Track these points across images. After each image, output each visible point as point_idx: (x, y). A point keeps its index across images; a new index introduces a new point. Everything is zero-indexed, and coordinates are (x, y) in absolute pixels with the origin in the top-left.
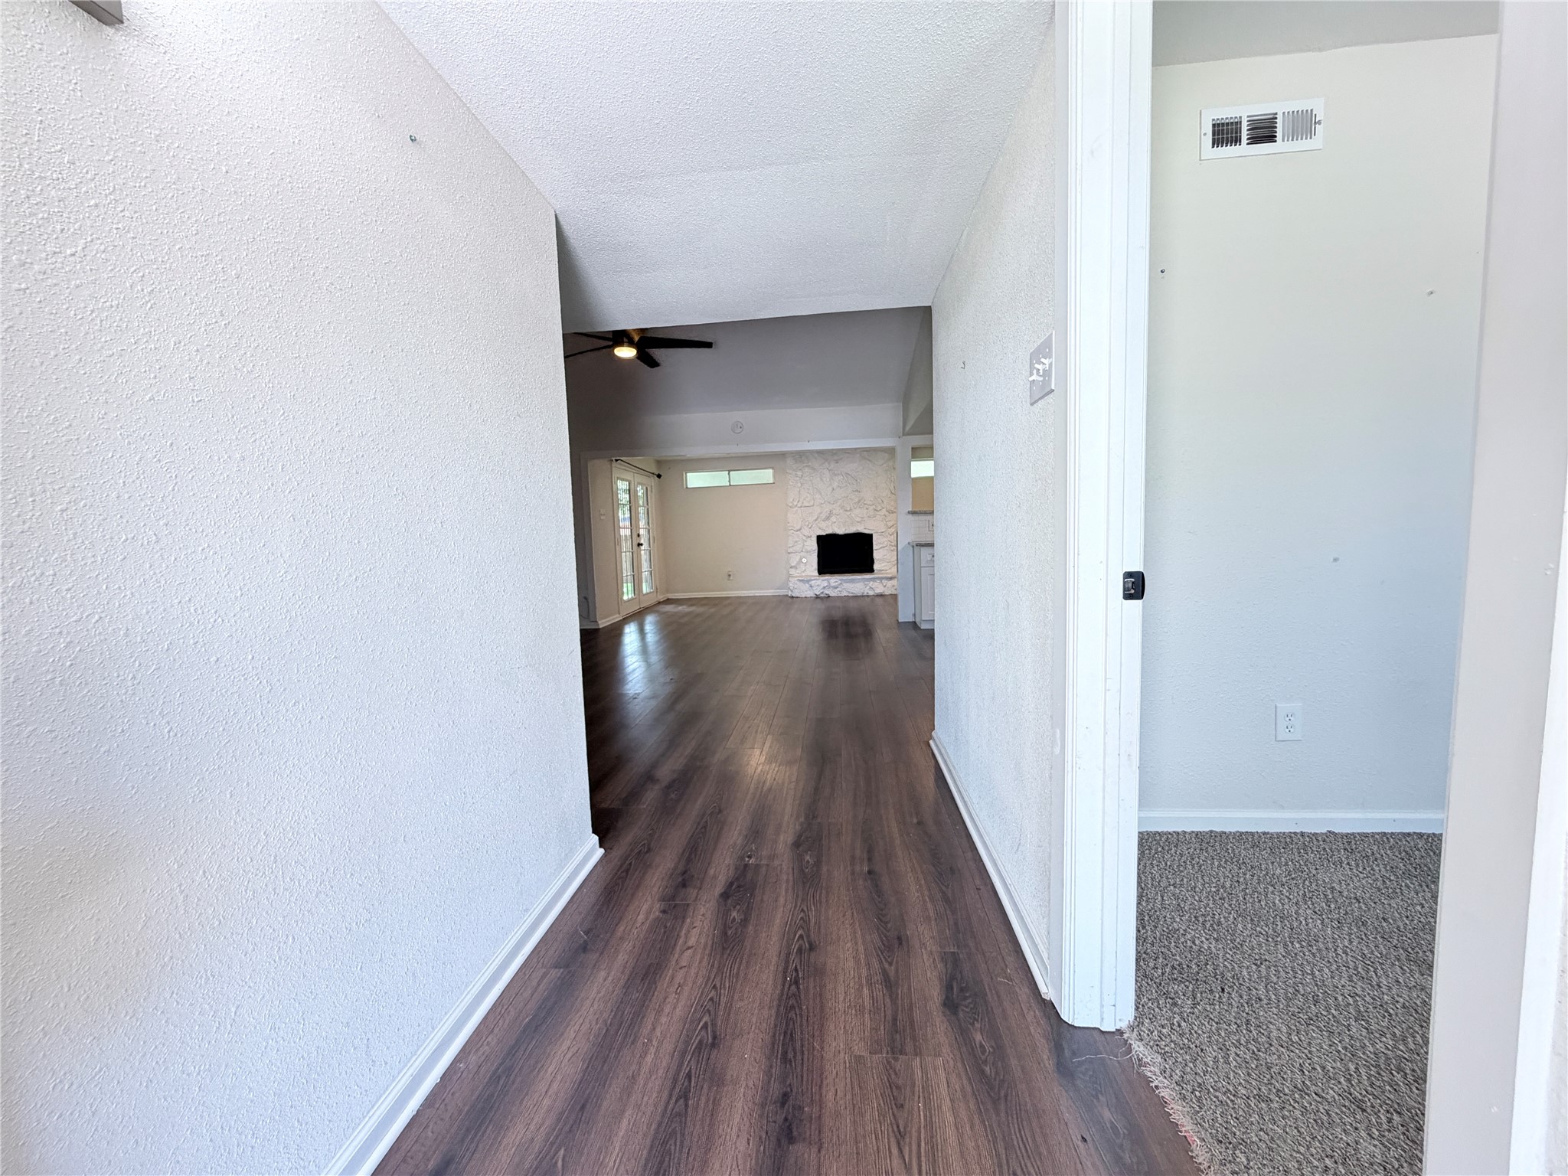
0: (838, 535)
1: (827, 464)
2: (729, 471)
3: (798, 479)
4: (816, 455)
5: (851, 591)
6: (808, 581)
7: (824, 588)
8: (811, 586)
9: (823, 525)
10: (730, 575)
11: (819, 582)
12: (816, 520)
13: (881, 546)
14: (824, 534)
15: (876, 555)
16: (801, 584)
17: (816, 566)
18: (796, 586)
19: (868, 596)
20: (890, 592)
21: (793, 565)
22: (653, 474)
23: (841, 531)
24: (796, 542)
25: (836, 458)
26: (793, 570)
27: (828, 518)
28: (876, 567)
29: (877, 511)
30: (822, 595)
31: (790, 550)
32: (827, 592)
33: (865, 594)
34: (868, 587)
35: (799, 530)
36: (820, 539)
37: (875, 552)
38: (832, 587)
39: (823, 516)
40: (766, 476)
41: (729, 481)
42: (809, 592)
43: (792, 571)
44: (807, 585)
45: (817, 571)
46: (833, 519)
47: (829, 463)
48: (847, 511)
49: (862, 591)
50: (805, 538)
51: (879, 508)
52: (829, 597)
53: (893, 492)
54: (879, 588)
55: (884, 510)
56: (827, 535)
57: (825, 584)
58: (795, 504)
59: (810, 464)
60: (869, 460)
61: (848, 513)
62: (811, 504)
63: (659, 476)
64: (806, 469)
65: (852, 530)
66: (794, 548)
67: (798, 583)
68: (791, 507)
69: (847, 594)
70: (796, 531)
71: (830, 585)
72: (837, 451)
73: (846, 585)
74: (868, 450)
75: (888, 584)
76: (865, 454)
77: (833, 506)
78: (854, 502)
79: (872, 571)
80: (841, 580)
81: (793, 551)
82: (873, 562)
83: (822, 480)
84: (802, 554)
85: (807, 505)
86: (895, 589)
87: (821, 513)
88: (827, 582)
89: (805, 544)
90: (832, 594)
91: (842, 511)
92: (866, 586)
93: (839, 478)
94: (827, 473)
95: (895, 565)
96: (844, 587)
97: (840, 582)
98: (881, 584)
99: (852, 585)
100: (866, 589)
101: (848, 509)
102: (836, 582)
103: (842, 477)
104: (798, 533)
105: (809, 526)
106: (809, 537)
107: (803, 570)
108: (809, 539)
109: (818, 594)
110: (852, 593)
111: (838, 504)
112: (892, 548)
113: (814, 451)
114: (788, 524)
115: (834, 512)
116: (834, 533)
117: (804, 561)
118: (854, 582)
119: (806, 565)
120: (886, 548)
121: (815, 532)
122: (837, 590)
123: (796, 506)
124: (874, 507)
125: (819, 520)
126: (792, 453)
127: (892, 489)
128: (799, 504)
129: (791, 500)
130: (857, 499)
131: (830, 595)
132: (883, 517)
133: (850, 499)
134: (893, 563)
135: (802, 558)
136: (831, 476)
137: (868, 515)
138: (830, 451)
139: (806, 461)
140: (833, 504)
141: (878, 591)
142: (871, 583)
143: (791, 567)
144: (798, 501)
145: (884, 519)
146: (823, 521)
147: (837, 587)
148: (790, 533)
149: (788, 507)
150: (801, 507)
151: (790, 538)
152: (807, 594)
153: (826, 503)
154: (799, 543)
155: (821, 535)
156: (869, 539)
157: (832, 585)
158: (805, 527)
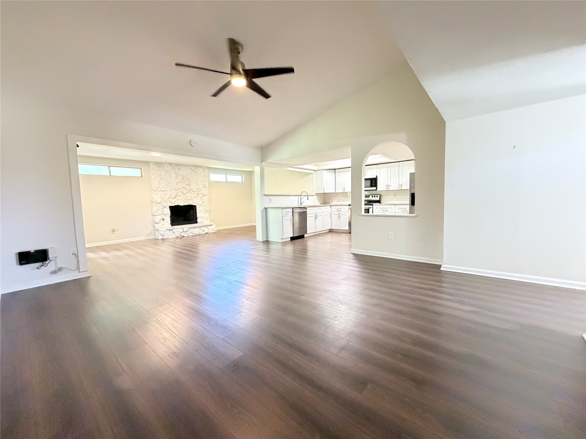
0: (180, 206)
1: (173, 170)
2: (109, 167)
3: (158, 176)
4: (168, 165)
5: (194, 233)
7: (181, 232)
8: (174, 232)
9: (173, 201)
10: (114, 231)
13: (201, 211)
14: (174, 205)
17: (170, 222)
18: (165, 233)
20: (211, 232)
21: (157, 222)
23: (182, 204)
24: (158, 210)
25: (178, 167)
26: (157, 224)
27: (175, 197)
28: (198, 220)
29: (198, 195)
31: (155, 214)
33: (201, 233)
34: (201, 230)
35: (160, 203)
36: (171, 208)
37: (198, 214)
39: (173, 196)
40: (135, 172)
44: (171, 232)
45: (171, 224)
46: (178, 197)
47: (175, 170)
48: (184, 194)
49: (199, 232)
50: (163, 207)
51: (199, 193)
53: (205, 186)
54: (206, 230)
55: (201, 194)
56: (175, 206)
58: (157, 189)
59: (164, 169)
60: (195, 171)
61: (185, 195)
62: (166, 189)
64: (162, 171)
65: (187, 204)
66: (157, 213)
67: (167, 231)
68: (154, 191)
69: (192, 234)
70: (158, 204)
71: (183, 231)
72: (179, 164)
73: (191, 230)
74: (194, 166)
75: (210, 228)
76: (193, 168)
77: (177, 191)
78: (188, 190)
79: (197, 222)
80: (189, 228)
81: (157, 215)
82: (196, 218)
83: (172, 178)
84: (162, 216)
85: (163, 190)
86: (213, 230)
87: (171, 195)
88: (182, 229)
89: (163, 210)
90: (185, 235)
91: (182, 194)
92: (200, 229)
93: (181, 178)
94: (174, 175)
95: (207, 219)
96: (190, 231)
97: (189, 229)
98: (207, 228)
99: (194, 230)
100: (200, 231)
101: (185, 193)
102: (187, 229)
103: (182, 178)
104: (159, 205)
105: (165, 201)
106: (165, 207)
107: (163, 225)
108: (165, 208)
109: (178, 236)
110: (194, 234)
111: (180, 190)
112: (205, 212)
113: (167, 163)
114: (153, 200)
115: (178, 194)
116: (178, 205)
117: (163, 219)
118: (195, 229)
119: (164, 222)
120: (203, 212)
121: (169, 204)
122: (187, 233)
123: (158, 190)
124: (197, 193)
125: (170, 198)
126: (154, 162)
127: (205, 185)
128: (159, 190)
129: (155, 187)
130: (189, 189)
131: (184, 236)
132: (201, 197)
133: (185, 188)
134: (206, 219)
135: (162, 218)
136: (176, 176)
137: (194, 196)
138: (175, 164)
139: (162, 167)
140: (177, 190)
141: (206, 232)
142: (203, 228)
143: (156, 223)
144: (159, 188)
145: (202, 199)
146: (172, 199)
147: (187, 232)
148: (154, 204)
149: (152, 191)
150: (160, 191)
151: (155, 207)
152: (172, 237)
153: (173, 190)
154: (159, 210)
155: (172, 206)
156: (194, 208)
157: (185, 230)
158: (163, 201)
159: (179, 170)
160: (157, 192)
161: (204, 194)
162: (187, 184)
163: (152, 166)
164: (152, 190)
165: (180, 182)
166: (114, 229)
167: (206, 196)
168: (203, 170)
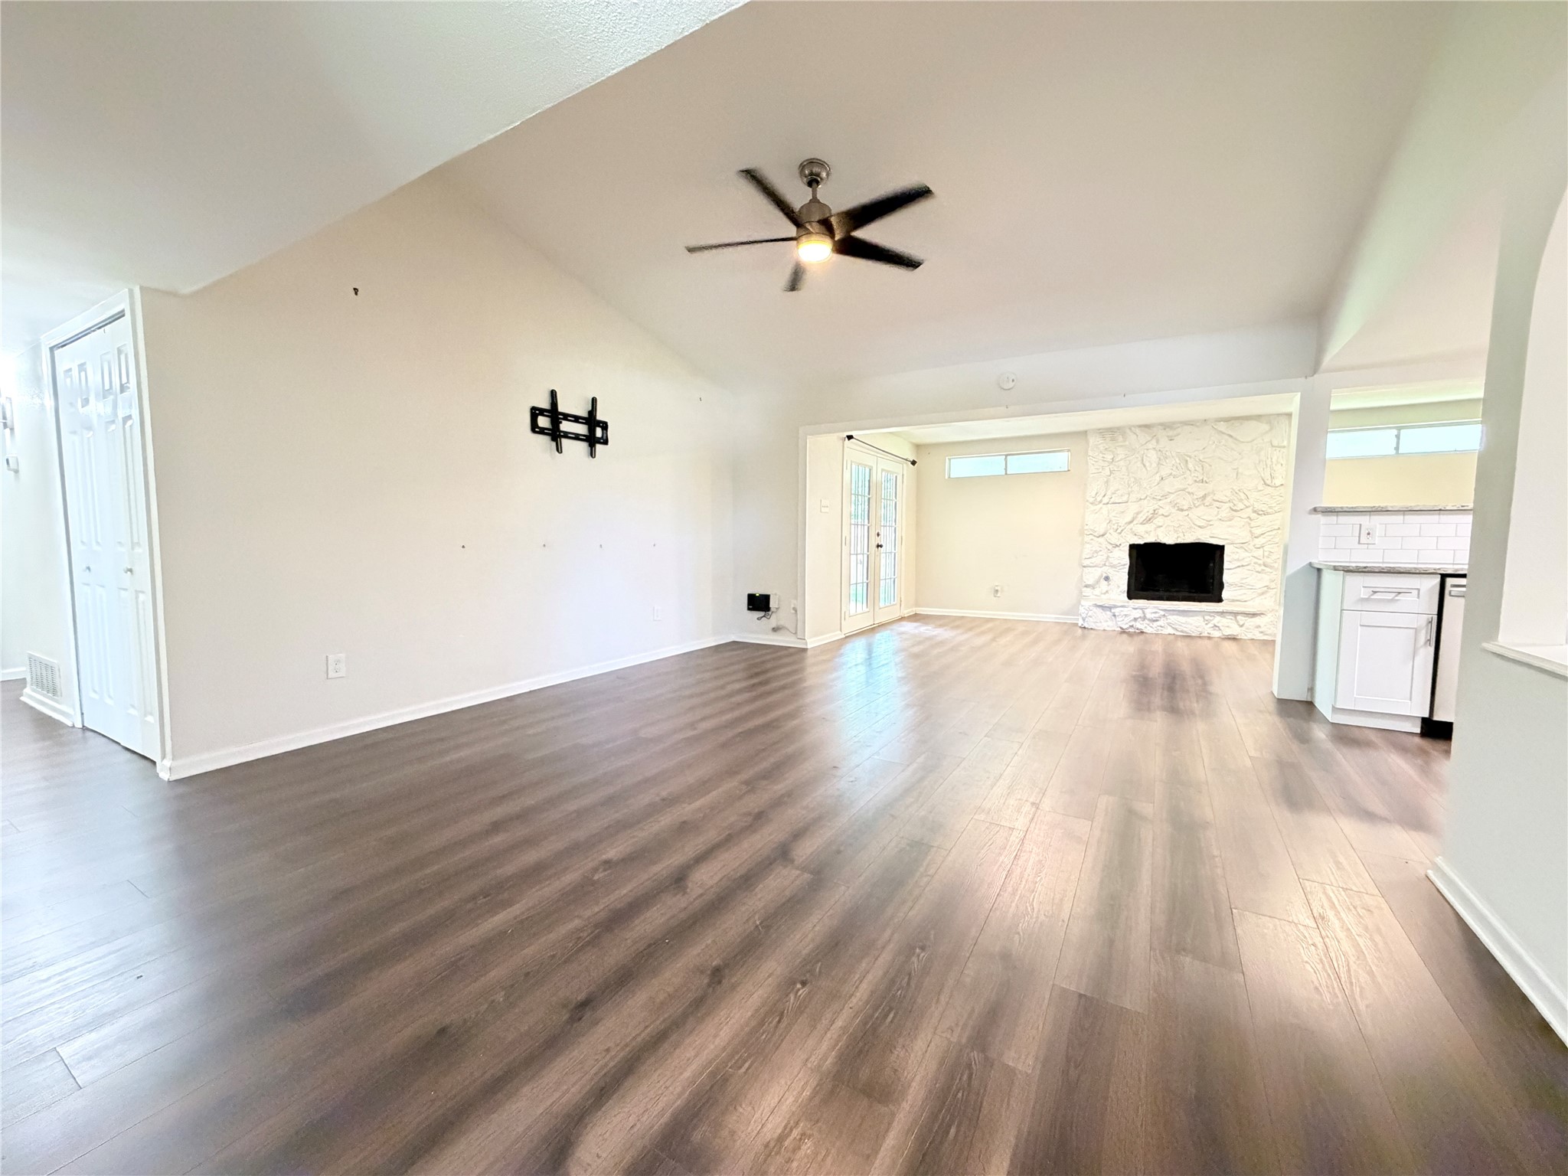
0: (1165, 544)
1: (1154, 441)
3: (1106, 464)
4: (1138, 431)
5: (1181, 628)
6: (1110, 608)
7: (1135, 619)
8: (1114, 616)
9: (1141, 529)
10: (997, 591)
11: (1125, 611)
12: (1131, 522)
13: (1239, 564)
14: (1142, 543)
15: (1227, 577)
16: (1099, 611)
17: (1125, 588)
18: (1090, 613)
19: (1209, 638)
20: (1250, 636)
21: (1088, 583)
22: (906, 460)
23: (1170, 539)
24: (1096, 552)
25: (1171, 433)
26: (1088, 589)
27: (1149, 520)
28: (1225, 594)
29: (1236, 511)
30: (1131, 630)
31: (1086, 562)
32: (1139, 625)
33: (1206, 635)
34: (1211, 625)
35: (1103, 535)
36: (1135, 550)
37: (1226, 573)
38: (1149, 620)
39: (1141, 518)
40: (1059, 460)
41: (1006, 469)
42: (1110, 623)
43: (1087, 591)
44: (1108, 613)
45: (1126, 594)
46: (1159, 521)
47: (1158, 441)
48: (1182, 510)
49: (1200, 630)
50: (1110, 547)
51: (1240, 506)
52: (1142, 632)
53: (1268, 482)
54: (1230, 627)
55: (1250, 509)
56: (1146, 544)
57: (1138, 614)
58: (1099, 499)
59: (1127, 443)
60: (1231, 436)
61: (1186, 513)
62: (1125, 499)
63: (914, 463)
64: (1120, 451)
65: (1189, 539)
66: (1092, 560)
67: (1095, 609)
68: (1092, 503)
69: (1172, 631)
70: (1098, 537)
71: (1145, 616)
72: (1174, 423)
73: (1173, 618)
74: (1227, 420)
75: (1250, 622)
76: (1222, 427)
77: (1160, 503)
78: (1195, 497)
79: (1220, 600)
80: (1165, 610)
81: (1091, 565)
82: (1221, 586)
83: (1144, 466)
84: (1105, 569)
85: (1117, 501)
86: (1262, 632)
87: (1138, 513)
88: (1141, 611)
89: (1110, 555)
90: (1148, 630)
91: (1173, 510)
92: (1207, 622)
93: (1174, 462)
94: (1153, 456)
95: (1263, 594)
96: (1169, 621)
97: (1162, 613)
98: (1237, 622)
99: (1182, 619)
100: (1206, 627)
101: (1185, 508)
102: (1156, 613)
103: (1178, 461)
104: (1101, 540)
105: (1119, 531)
106: (1117, 546)
107: (1104, 591)
108: (1117, 548)
109: (1125, 627)
110: (1182, 632)
111: (1169, 500)
112: (1259, 569)
113: (1134, 426)
114: (1086, 527)
115: (1161, 511)
116: (1159, 541)
117: (1107, 579)
118: (1187, 616)
119: (1109, 585)
120: (1248, 567)
121: (1128, 540)
122: (1156, 624)
123: (1101, 502)
124: (1231, 505)
125: (1135, 522)
126: (1099, 429)
127: (1267, 476)
128: (1105, 500)
129: (1093, 494)
130: (1202, 494)
131: (1145, 631)
132: (1248, 520)
133: (1189, 493)
134: (1260, 591)
135: (1105, 575)
136: (1160, 459)
137: (1219, 517)
138: (1161, 424)
139: (1120, 438)
140: (1160, 500)
141: (1228, 632)
142: (1218, 618)
143: (1086, 586)
144: (1104, 496)
145: (1250, 524)
146: (1141, 524)
147: (1157, 621)
148: (1087, 539)
149: (1088, 503)
150: (1108, 503)
151: (1088, 546)
152: (1108, 626)
153: (1148, 498)
154: (1100, 553)
155: (1136, 543)
156: (1218, 553)
157: (1149, 616)
158: (1111, 531)
159: (1171, 440)
160: (1101, 505)
161: (1258, 506)
162: (1195, 478)
163: (1093, 440)
164: (1087, 501)
165: (1171, 474)
166: (998, 588)
167: (1268, 514)
168: (1265, 427)
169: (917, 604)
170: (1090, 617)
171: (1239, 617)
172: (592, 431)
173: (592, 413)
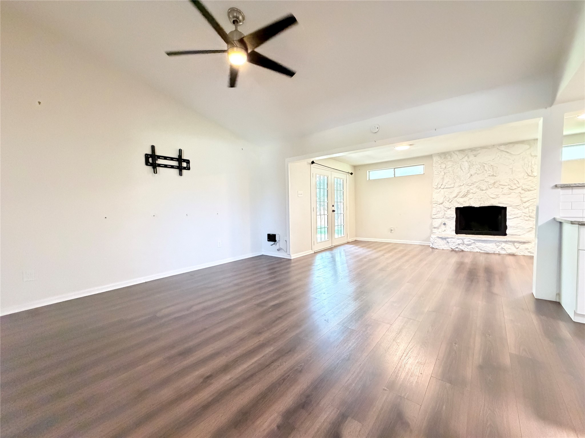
0: (474, 207)
1: (466, 158)
2: (394, 169)
3: (442, 170)
4: (457, 153)
5: (483, 249)
6: (445, 239)
7: (459, 244)
8: (448, 242)
9: (461, 200)
11: (453, 240)
12: (456, 197)
13: (515, 216)
14: (462, 207)
15: (508, 223)
16: (440, 240)
17: (454, 228)
18: (435, 241)
19: (499, 254)
20: (522, 254)
21: (435, 226)
22: (348, 173)
23: (477, 205)
24: (439, 211)
25: (475, 153)
26: (435, 229)
27: (465, 196)
28: (508, 232)
29: (512, 189)
30: (457, 249)
31: (434, 217)
32: (462, 247)
33: (497, 252)
34: (500, 248)
35: (442, 204)
36: (459, 210)
37: (508, 221)
38: (466, 244)
39: (461, 194)
40: (419, 170)
41: (395, 175)
42: (446, 246)
43: (435, 230)
44: (445, 241)
45: (455, 232)
46: (470, 196)
47: (468, 157)
48: (483, 190)
49: (494, 250)
50: (446, 209)
51: (514, 187)
52: (463, 251)
53: (530, 174)
54: (511, 249)
55: (520, 189)
56: (464, 207)
57: (460, 241)
58: (439, 186)
59: (452, 159)
60: (508, 152)
61: (484, 192)
62: (452, 186)
63: (352, 174)
64: (449, 163)
65: (486, 204)
66: (437, 215)
67: (438, 239)
68: (436, 189)
69: (479, 251)
70: (439, 204)
71: (464, 243)
72: (476, 148)
73: (478, 244)
74: (505, 144)
75: (523, 246)
76: (503, 148)
77: (471, 187)
78: (490, 184)
79: (505, 234)
80: (474, 240)
81: (436, 218)
82: (506, 227)
83: (462, 170)
84: (443, 219)
85: (448, 187)
86: (529, 252)
87: (460, 192)
88: (461, 240)
89: (445, 213)
90: (466, 250)
91: (478, 190)
92: (498, 246)
93: (477, 167)
94: (466, 165)
95: (529, 231)
96: (477, 245)
97: (473, 241)
98: (515, 246)
99: (484, 244)
100: (497, 249)
101: (484, 189)
102: (469, 241)
103: (479, 166)
104: (441, 206)
105: (450, 201)
106: (449, 208)
107: (443, 230)
108: (449, 210)
109: (453, 248)
110: (484, 251)
111: (475, 186)
112: (527, 219)
113: (456, 151)
114: (433, 200)
115: (471, 191)
116: (471, 206)
117: (445, 224)
118: (486, 243)
119: (446, 227)
120: (521, 218)
121: (454, 205)
122: (469, 247)
123: (440, 188)
124: (509, 187)
125: (458, 197)
126: (438, 154)
127: (529, 171)
128: (442, 187)
129: (436, 184)
130: (493, 182)
131: (464, 250)
132: (519, 194)
133: (486, 181)
134: (528, 230)
135: (443, 222)
136: (470, 166)
137: (503, 193)
138: (470, 149)
139: (449, 157)
140: (471, 186)
141: (509, 251)
142: (503, 244)
143: (434, 228)
144: (442, 185)
145: (520, 196)
146: (461, 197)
147: (470, 245)
148: (434, 205)
149: (434, 189)
150: (444, 188)
151: (434, 209)
152: (445, 247)
153: (464, 185)
154: (441, 212)
155: (459, 207)
156: (503, 211)
157: (466, 243)
158: (446, 202)
159: (475, 156)
160: (440, 189)
161: (524, 187)
162: (489, 174)
163: (435, 159)
164: (433, 188)
165: (476, 173)
166: (392, 229)
167: (531, 190)
168: (528, 147)
169: (356, 236)
170: (436, 243)
171: (516, 244)
172: (180, 164)
173: (180, 156)
